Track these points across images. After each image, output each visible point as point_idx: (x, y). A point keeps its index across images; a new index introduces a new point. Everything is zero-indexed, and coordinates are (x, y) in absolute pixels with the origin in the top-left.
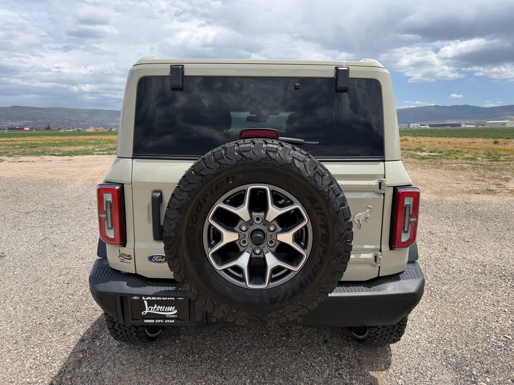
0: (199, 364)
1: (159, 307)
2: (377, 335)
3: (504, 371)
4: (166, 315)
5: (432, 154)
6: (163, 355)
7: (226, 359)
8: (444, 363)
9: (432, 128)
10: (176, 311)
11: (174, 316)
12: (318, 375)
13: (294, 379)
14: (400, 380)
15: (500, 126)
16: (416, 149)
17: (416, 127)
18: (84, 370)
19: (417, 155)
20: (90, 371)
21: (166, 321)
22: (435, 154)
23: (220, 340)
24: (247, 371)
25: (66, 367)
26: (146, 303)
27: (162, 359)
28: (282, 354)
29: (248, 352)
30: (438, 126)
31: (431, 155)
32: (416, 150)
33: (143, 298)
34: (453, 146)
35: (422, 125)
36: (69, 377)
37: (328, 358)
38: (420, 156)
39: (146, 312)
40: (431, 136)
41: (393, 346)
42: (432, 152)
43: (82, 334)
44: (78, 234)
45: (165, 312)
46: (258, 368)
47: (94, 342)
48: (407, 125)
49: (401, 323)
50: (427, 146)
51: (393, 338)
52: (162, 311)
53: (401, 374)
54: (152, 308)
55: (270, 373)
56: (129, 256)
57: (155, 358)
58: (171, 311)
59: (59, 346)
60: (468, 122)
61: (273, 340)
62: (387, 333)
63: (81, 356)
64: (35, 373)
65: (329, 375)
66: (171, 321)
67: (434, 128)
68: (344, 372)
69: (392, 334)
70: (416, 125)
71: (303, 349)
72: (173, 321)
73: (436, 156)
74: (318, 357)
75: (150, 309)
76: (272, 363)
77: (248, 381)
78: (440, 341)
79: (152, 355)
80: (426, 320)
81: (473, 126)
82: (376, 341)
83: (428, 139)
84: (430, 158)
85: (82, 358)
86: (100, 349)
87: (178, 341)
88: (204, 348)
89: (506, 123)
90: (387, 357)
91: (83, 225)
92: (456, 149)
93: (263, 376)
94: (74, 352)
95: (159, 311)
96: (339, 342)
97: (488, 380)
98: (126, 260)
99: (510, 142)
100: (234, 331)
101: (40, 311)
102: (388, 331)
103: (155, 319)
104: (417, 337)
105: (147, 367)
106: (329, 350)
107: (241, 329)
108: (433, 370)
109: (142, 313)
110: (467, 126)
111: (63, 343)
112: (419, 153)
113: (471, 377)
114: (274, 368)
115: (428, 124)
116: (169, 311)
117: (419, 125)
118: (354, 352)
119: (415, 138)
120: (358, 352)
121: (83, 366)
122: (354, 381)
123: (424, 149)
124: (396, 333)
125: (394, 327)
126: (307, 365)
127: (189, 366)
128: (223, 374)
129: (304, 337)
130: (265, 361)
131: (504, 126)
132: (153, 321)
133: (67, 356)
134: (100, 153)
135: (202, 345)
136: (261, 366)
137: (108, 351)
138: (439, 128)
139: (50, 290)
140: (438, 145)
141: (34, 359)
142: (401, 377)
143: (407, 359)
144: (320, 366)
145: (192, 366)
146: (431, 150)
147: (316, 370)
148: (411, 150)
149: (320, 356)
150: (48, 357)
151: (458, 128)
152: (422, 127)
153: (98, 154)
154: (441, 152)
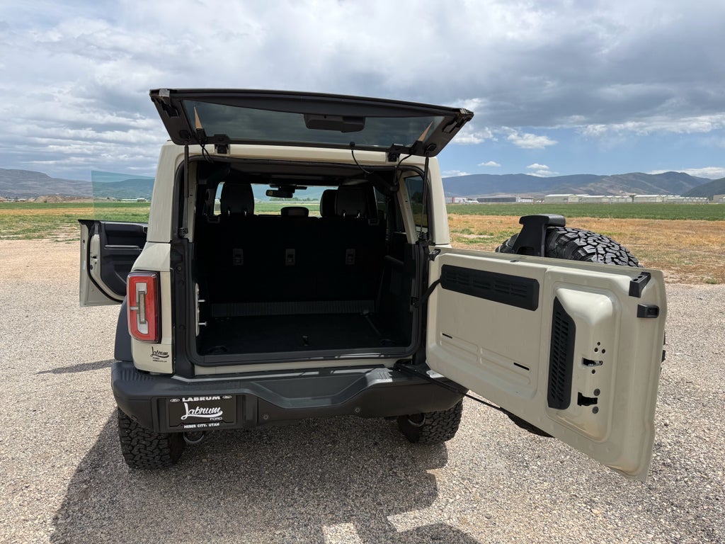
0: (237, 480)
1: (202, 409)
2: (431, 433)
3: (554, 455)
4: (209, 418)
5: (482, 237)
6: (191, 475)
7: (267, 472)
8: (497, 453)
9: (481, 203)
10: (221, 412)
11: (219, 419)
12: (372, 476)
13: (346, 482)
14: (455, 472)
15: (561, 201)
16: (463, 230)
17: (462, 201)
18: (94, 500)
19: (464, 238)
20: (103, 500)
21: (210, 425)
22: (486, 236)
23: (256, 454)
24: (293, 481)
25: (69, 499)
26: (186, 405)
27: (190, 479)
28: (330, 460)
29: (290, 462)
30: (489, 200)
31: (480, 238)
32: (462, 232)
33: (184, 400)
34: (507, 226)
35: (469, 200)
36: (77, 509)
37: (380, 460)
38: (467, 239)
39: (186, 416)
40: (481, 214)
41: (448, 443)
42: (481, 234)
43: (77, 463)
44: (24, 350)
45: (208, 414)
46: (306, 476)
47: (96, 471)
48: (451, 198)
49: (455, 419)
50: (476, 227)
51: (447, 435)
52: (206, 414)
53: (456, 466)
54: (193, 411)
55: (320, 479)
56: (165, 354)
57: (181, 480)
58: (216, 413)
59: (50, 479)
60: (524, 195)
61: (318, 448)
62: (441, 430)
63: (85, 486)
64: (28, 509)
65: (382, 474)
66: (215, 425)
67: (484, 203)
68: (399, 471)
69: (446, 431)
70: (461, 199)
71: (353, 453)
72: (218, 424)
73: (487, 239)
74: (369, 460)
75: (191, 413)
76: (320, 470)
77: (297, 489)
78: (493, 433)
79: (177, 476)
80: (479, 415)
81: (530, 201)
82: (430, 440)
83: (478, 217)
84: (479, 242)
85: (87, 488)
86: (108, 476)
87: (204, 460)
88: (238, 464)
89: (568, 197)
90: (441, 453)
91: (28, 338)
92: (510, 230)
93: (312, 482)
94: (73, 484)
95: (202, 414)
96: (390, 443)
97: (539, 463)
98: (161, 359)
99: (572, 221)
100: (271, 444)
101: (7, 444)
102: (442, 428)
103: (196, 424)
104: (471, 431)
105: (174, 489)
106: (381, 452)
107: (279, 441)
108: (487, 460)
109: (182, 418)
110: (524, 201)
111: (55, 476)
112: (466, 236)
113: (523, 463)
114: (323, 474)
115: (476, 199)
116: (214, 413)
117: (465, 199)
118: (407, 451)
119: (461, 216)
120: (412, 450)
121: (92, 496)
122: (409, 477)
123: (472, 230)
124: (450, 430)
125: (448, 423)
126: (359, 467)
127: (225, 483)
128: (266, 486)
129: (352, 441)
130: (312, 469)
131: (566, 201)
132: (195, 426)
133: (66, 489)
134: (11, 236)
135: (235, 461)
136: (307, 474)
137: (118, 478)
138: (490, 203)
139: (11, 419)
140: (489, 225)
141: (21, 496)
142: (456, 469)
143: (461, 452)
144: (373, 468)
145: (228, 482)
146: (481, 232)
147: (368, 471)
148: (456, 232)
149: (371, 458)
150: (40, 492)
151: (513, 203)
152: (470, 201)
153: (8, 238)
154: (492, 234)
